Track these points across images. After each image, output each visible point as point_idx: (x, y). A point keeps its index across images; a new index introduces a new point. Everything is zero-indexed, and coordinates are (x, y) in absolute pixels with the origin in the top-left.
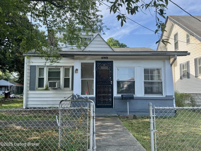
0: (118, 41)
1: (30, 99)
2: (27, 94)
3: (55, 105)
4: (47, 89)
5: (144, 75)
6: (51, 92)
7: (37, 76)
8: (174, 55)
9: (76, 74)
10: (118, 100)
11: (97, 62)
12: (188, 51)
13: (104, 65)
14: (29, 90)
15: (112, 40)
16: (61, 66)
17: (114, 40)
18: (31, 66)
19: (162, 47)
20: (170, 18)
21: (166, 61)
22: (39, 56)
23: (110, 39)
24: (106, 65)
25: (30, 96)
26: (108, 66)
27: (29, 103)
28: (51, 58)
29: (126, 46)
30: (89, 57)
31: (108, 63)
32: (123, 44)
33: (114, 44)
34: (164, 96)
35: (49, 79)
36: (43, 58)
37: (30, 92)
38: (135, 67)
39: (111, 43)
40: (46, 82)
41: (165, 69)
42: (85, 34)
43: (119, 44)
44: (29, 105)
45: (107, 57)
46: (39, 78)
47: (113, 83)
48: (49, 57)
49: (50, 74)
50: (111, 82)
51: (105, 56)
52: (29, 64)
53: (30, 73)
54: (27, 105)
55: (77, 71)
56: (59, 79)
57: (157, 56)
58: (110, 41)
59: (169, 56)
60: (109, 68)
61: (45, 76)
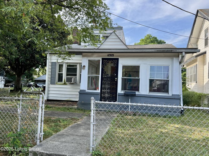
0: (156, 38)
1: (50, 92)
2: (49, 87)
3: (71, 98)
4: (65, 84)
5: (149, 72)
6: (68, 86)
7: (57, 72)
8: (182, 52)
9: (84, 70)
10: (122, 96)
11: (103, 59)
12: (198, 48)
13: (110, 62)
14: (50, 84)
15: (150, 37)
16: (78, 63)
17: (152, 37)
18: (52, 63)
19: (193, 43)
20: (200, 12)
21: (174, 59)
22: (52, 54)
23: (148, 35)
24: (112, 62)
25: (51, 89)
26: (114, 63)
27: (50, 95)
28: (62, 56)
29: (165, 43)
30: (96, 55)
31: (114, 61)
32: (162, 41)
33: (151, 41)
34: (170, 94)
35: (67, 75)
36: (55, 56)
37: (51, 86)
38: (141, 65)
39: (148, 40)
40: (64, 77)
41: (172, 67)
42: (98, 32)
43: (157, 40)
44: (50, 97)
45: (113, 55)
46: (59, 74)
47: (117, 80)
48: (61, 54)
49: (68, 70)
50: (116, 79)
51: (111, 53)
52: (51, 61)
53: (52, 69)
54: (48, 97)
55: (84, 68)
56: (76, 75)
57: (165, 53)
58: (147, 38)
59: (178, 53)
60: (114, 65)
61: (64, 72)
